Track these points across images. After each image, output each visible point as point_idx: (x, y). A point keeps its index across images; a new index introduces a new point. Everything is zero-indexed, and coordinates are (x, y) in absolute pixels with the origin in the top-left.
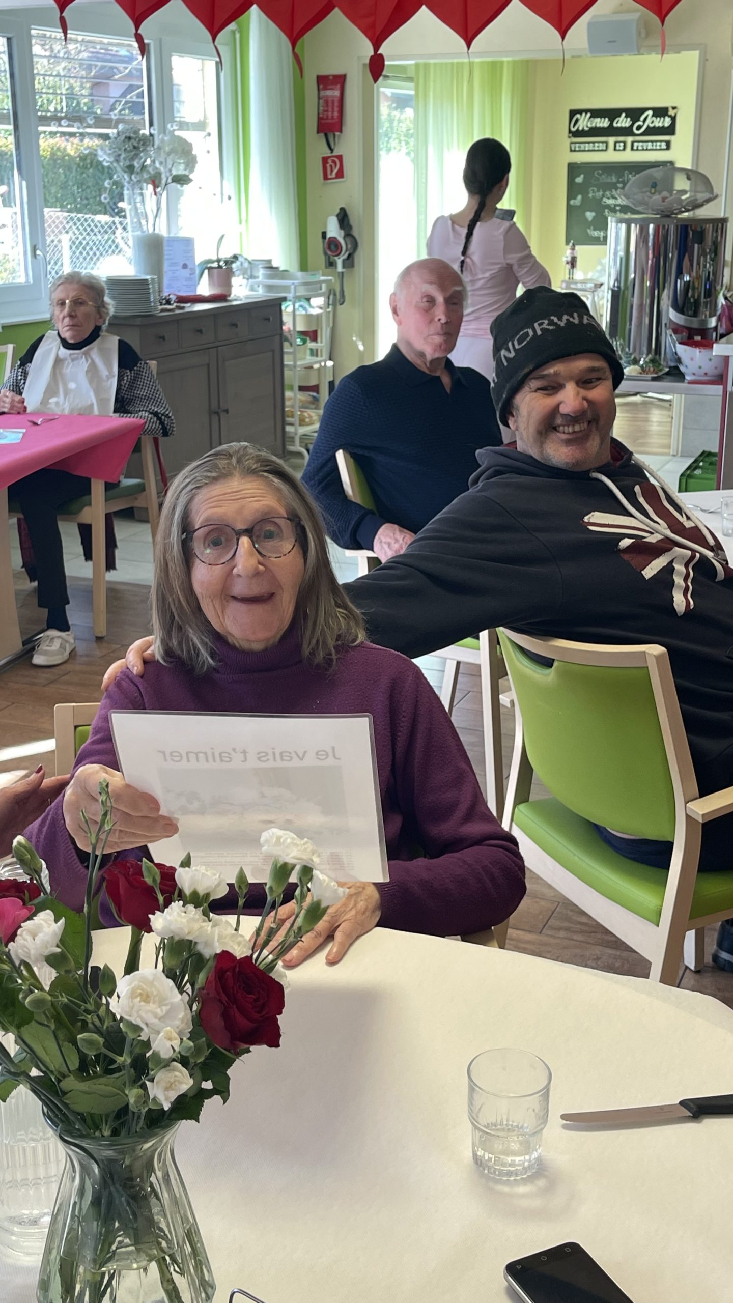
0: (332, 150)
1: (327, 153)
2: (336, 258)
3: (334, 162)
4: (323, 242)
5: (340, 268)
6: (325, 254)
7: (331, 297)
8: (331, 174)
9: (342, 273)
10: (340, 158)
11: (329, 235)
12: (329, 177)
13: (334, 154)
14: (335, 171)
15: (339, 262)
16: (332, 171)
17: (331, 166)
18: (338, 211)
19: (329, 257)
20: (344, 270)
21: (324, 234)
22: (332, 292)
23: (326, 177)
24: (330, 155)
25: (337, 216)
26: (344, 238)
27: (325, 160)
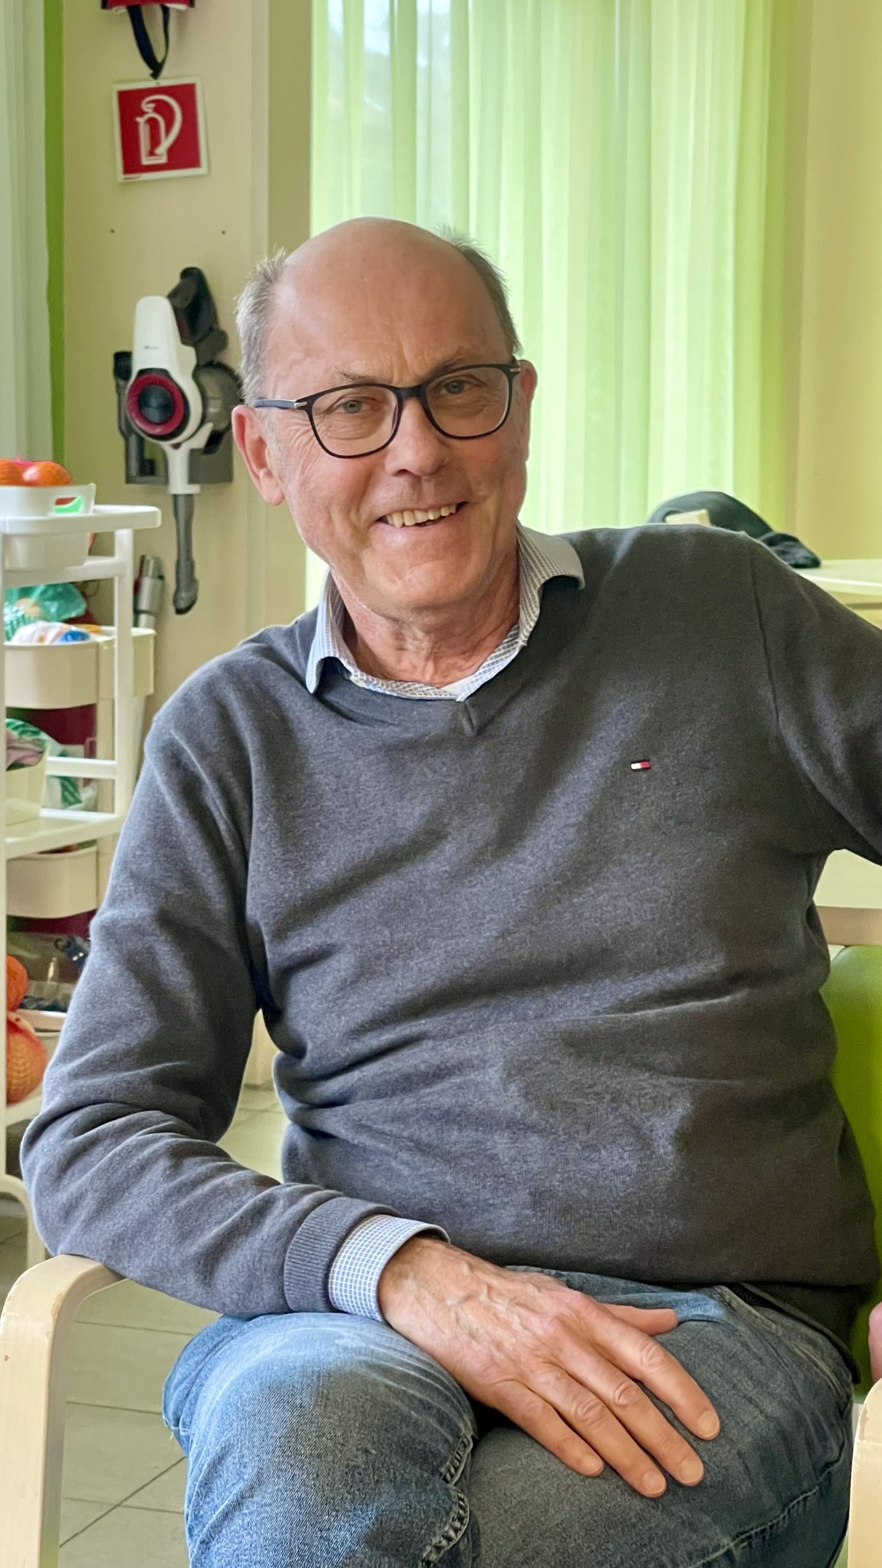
0: (156, 68)
1: (139, 77)
2: (166, 445)
3: (162, 108)
4: (119, 390)
5: (179, 482)
6: (127, 431)
7: (147, 583)
8: (152, 153)
9: (189, 497)
10: (186, 94)
11: (138, 365)
12: (146, 161)
13: (164, 81)
14: (166, 143)
15: (178, 461)
16: (155, 141)
17: (152, 123)
18: (174, 280)
19: (141, 441)
20: (194, 489)
21: (122, 360)
22: (150, 569)
23: (132, 164)
24: (152, 84)
25: (172, 296)
26: (195, 375)
27: (129, 102)
